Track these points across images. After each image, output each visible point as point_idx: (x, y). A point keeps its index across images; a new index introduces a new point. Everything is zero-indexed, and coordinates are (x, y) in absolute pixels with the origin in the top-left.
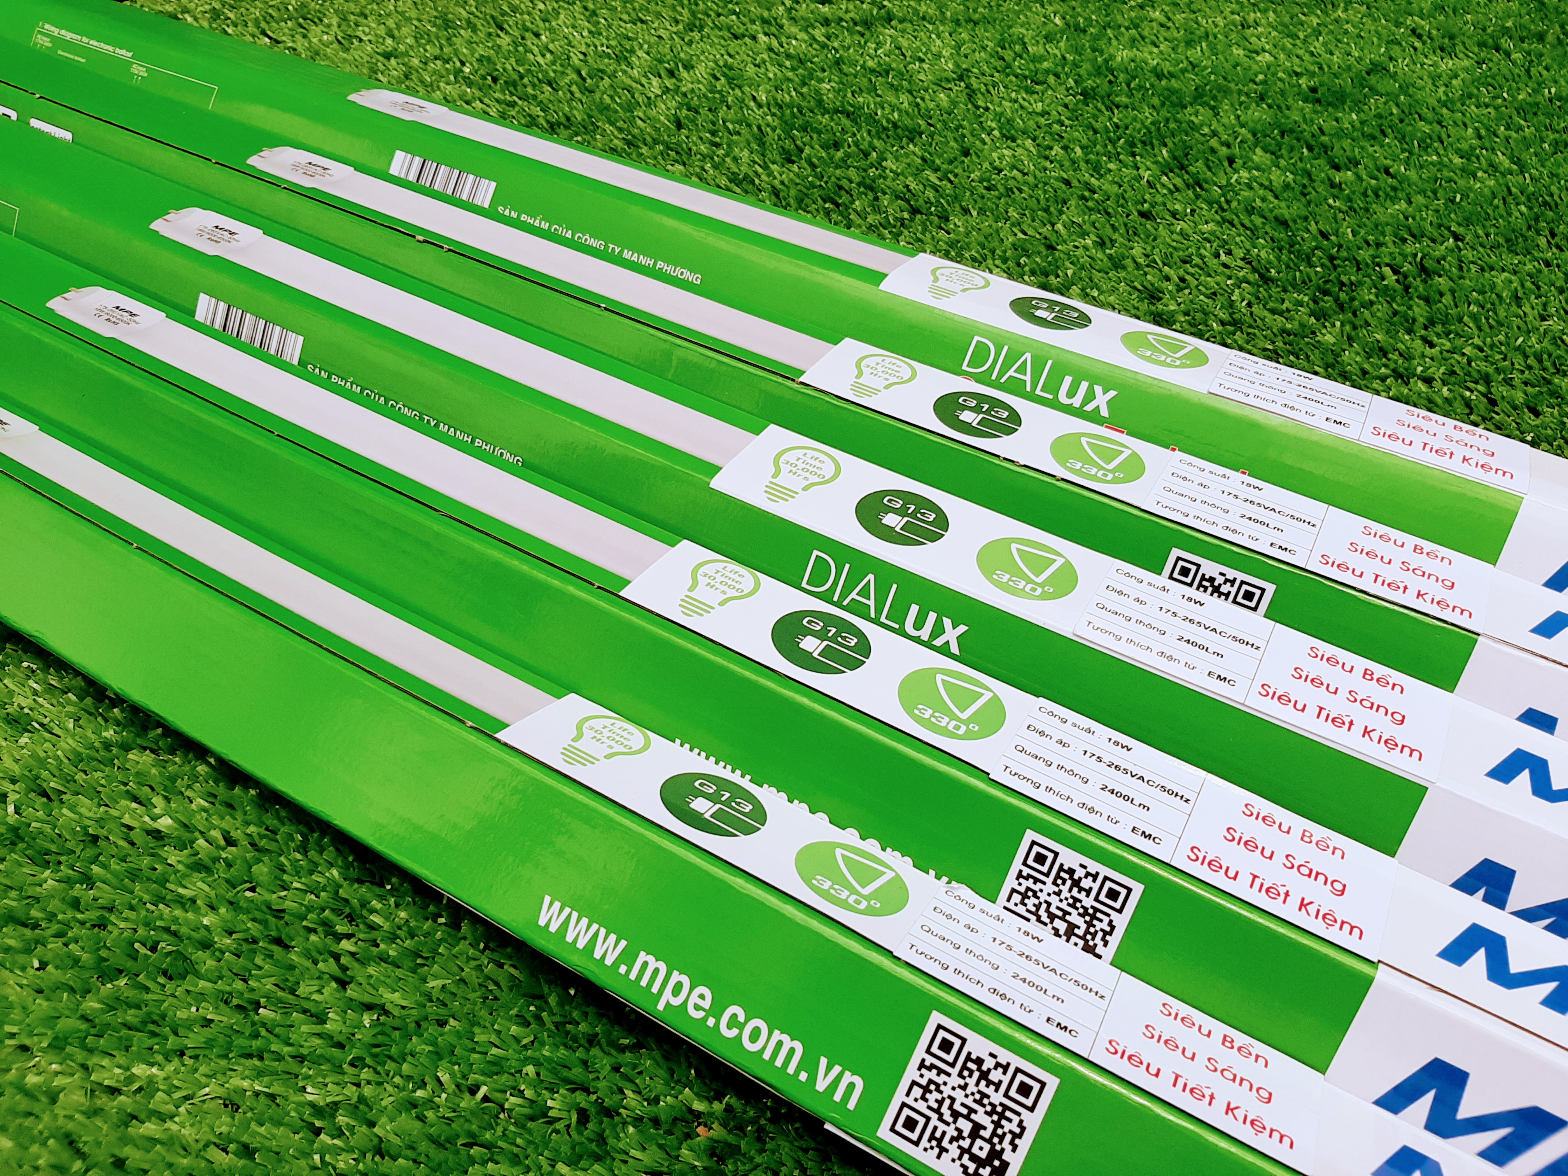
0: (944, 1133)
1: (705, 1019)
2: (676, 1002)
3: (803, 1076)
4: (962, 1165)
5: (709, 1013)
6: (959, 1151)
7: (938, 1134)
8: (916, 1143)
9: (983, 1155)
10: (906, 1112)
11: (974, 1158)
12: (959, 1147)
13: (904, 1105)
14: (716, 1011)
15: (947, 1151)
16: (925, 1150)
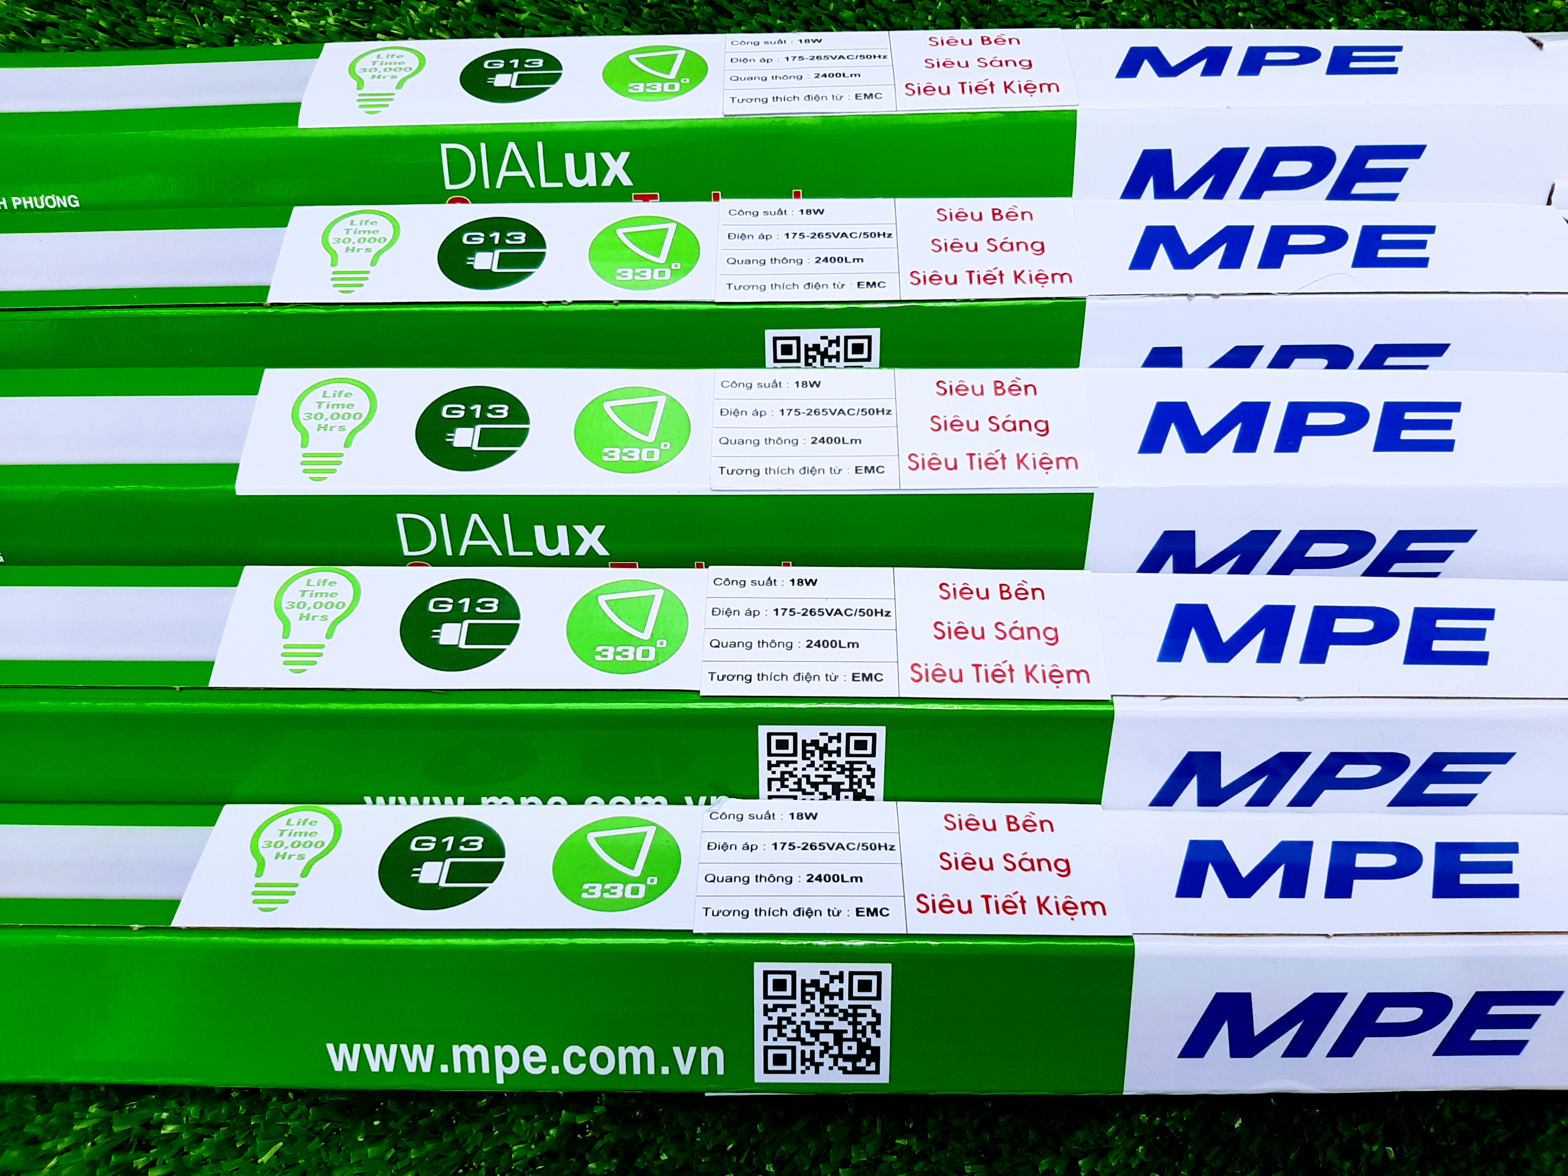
0: (812, 1052)
1: (549, 1069)
2: (513, 1069)
3: (665, 1070)
4: (840, 1068)
5: (549, 1064)
6: (832, 1060)
7: (808, 1056)
8: (793, 1071)
9: (854, 1051)
10: (771, 1053)
11: (847, 1058)
12: (831, 1056)
13: (766, 1048)
14: (555, 1058)
15: (822, 1064)
16: (803, 1072)
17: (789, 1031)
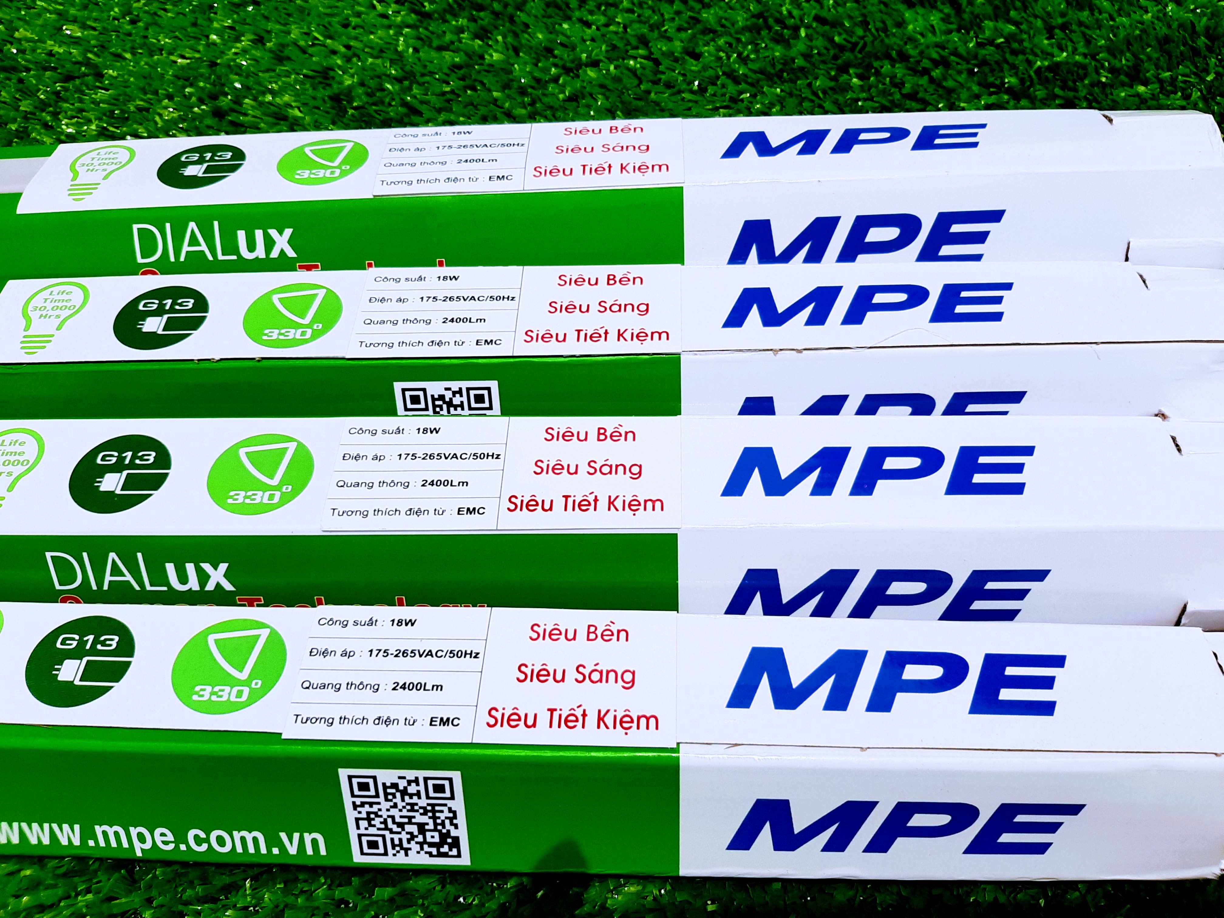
0: (400, 840)
1: (177, 847)
2: (148, 845)
3: (275, 851)
4: (426, 853)
5: (177, 842)
6: (418, 846)
7: (397, 842)
8: (386, 854)
9: (437, 839)
10: (364, 839)
11: (431, 845)
12: (417, 843)
13: (360, 836)
14: (181, 838)
15: (410, 849)
16: (394, 855)
17: (377, 822)
